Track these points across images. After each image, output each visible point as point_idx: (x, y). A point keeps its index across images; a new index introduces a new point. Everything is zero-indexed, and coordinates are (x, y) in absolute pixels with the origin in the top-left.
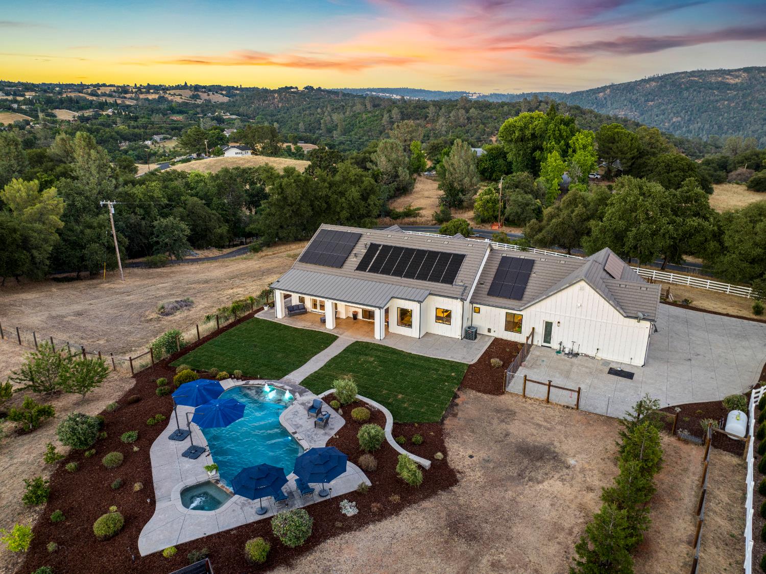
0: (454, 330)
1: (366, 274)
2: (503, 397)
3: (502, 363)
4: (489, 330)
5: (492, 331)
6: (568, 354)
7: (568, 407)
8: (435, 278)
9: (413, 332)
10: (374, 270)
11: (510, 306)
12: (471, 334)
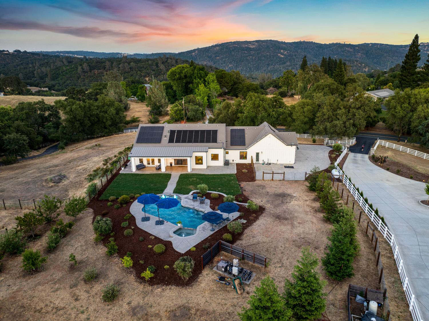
0: (220, 163)
1: (175, 144)
2: (256, 182)
3: (247, 171)
4: (233, 161)
5: (234, 161)
6: (267, 164)
7: (280, 180)
8: (208, 141)
9: (204, 166)
10: (178, 141)
11: (242, 149)
12: (227, 163)
